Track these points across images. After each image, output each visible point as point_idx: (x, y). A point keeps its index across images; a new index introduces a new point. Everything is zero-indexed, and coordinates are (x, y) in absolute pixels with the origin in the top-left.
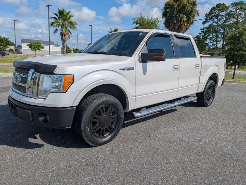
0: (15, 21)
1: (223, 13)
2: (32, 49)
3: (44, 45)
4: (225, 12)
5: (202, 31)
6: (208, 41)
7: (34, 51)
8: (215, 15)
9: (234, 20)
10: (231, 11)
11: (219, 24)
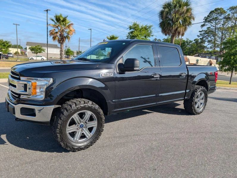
0: (17, 26)
1: (221, 17)
2: (33, 52)
3: (43, 48)
4: (223, 16)
5: (200, 34)
6: (206, 44)
7: (35, 54)
8: (213, 19)
9: (232, 24)
10: (229, 15)
11: (217, 27)
